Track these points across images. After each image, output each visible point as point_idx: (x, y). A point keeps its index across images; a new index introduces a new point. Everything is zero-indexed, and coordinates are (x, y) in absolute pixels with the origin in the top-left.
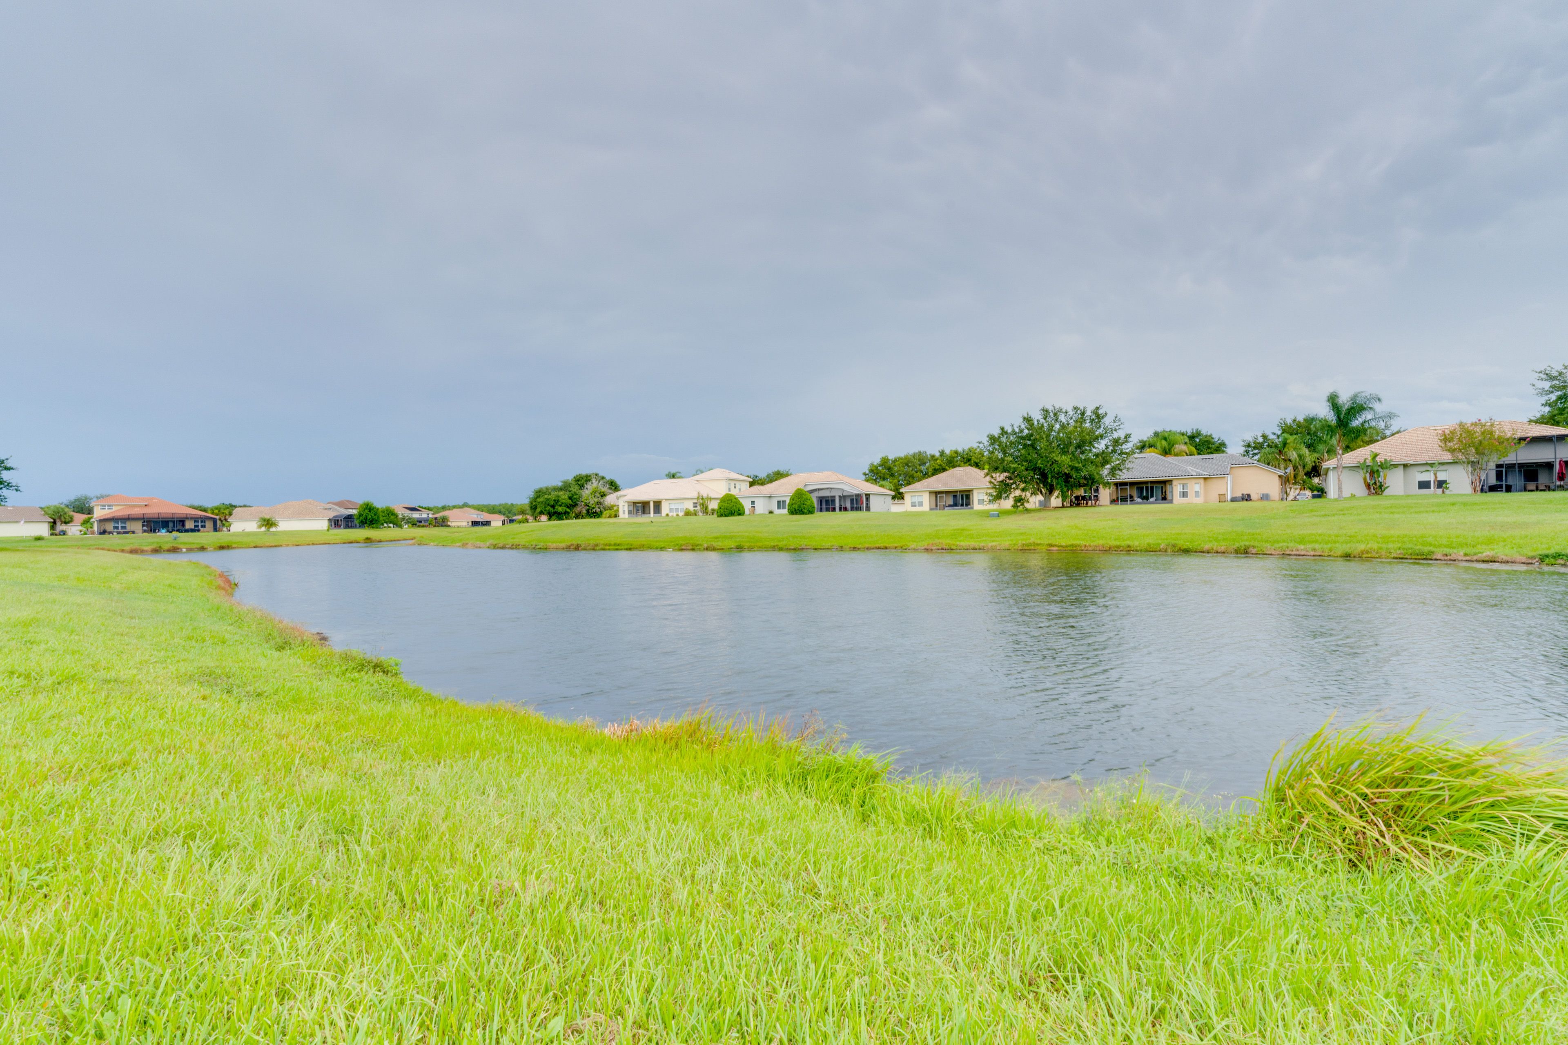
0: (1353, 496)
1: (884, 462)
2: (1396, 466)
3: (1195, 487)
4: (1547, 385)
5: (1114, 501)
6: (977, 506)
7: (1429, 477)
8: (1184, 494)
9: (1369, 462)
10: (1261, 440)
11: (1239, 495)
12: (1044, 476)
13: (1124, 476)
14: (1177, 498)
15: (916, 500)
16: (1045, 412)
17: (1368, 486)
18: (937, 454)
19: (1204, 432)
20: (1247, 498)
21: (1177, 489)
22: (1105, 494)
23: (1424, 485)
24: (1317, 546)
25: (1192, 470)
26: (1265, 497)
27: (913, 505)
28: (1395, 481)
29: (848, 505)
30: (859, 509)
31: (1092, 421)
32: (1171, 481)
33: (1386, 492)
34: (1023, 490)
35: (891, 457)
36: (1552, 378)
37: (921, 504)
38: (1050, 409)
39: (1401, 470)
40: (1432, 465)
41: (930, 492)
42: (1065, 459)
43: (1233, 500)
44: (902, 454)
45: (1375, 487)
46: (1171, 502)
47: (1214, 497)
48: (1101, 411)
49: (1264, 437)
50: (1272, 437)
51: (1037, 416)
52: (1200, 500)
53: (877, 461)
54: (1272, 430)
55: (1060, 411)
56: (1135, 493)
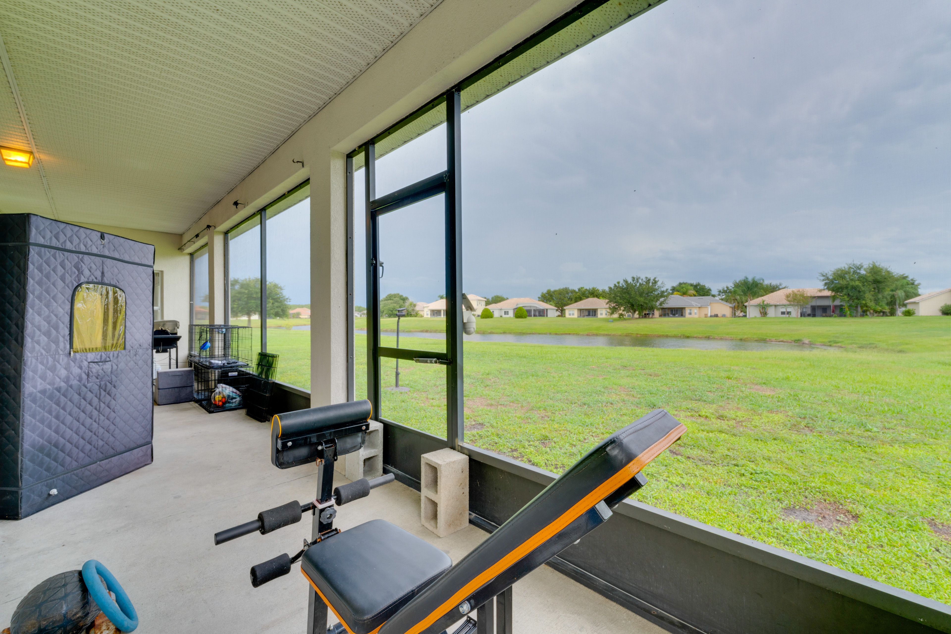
0: (756, 317)
1: (549, 292)
2: (771, 306)
3: (695, 311)
4: (822, 278)
5: (661, 316)
6: (599, 316)
7: (784, 310)
8: (690, 314)
9: (762, 304)
10: (726, 289)
11: (713, 314)
12: (632, 305)
13: (665, 306)
14: (687, 315)
15: (571, 312)
16: (633, 278)
17: (761, 313)
18: (577, 290)
19: (701, 284)
20: (716, 316)
21: (687, 311)
22: (657, 313)
23: (783, 313)
24: (732, 336)
25: (694, 303)
26: (724, 316)
27: (570, 315)
28: (771, 312)
29: (537, 314)
30: (543, 316)
31: (653, 283)
32: (684, 308)
33: (768, 316)
34: (624, 311)
35: (552, 290)
36: (824, 276)
37: (573, 314)
38: (635, 277)
39: (773, 308)
40: (785, 305)
41: (578, 309)
42: (642, 299)
43: (711, 316)
44: (557, 288)
45: (764, 314)
46: (685, 317)
47: (703, 315)
48: (657, 280)
49: (727, 288)
50: (730, 288)
51: (630, 280)
52: (696, 316)
53: (545, 291)
54: (731, 285)
55: (639, 278)
56: (670, 313)
